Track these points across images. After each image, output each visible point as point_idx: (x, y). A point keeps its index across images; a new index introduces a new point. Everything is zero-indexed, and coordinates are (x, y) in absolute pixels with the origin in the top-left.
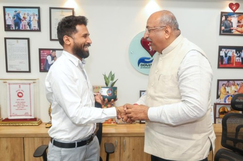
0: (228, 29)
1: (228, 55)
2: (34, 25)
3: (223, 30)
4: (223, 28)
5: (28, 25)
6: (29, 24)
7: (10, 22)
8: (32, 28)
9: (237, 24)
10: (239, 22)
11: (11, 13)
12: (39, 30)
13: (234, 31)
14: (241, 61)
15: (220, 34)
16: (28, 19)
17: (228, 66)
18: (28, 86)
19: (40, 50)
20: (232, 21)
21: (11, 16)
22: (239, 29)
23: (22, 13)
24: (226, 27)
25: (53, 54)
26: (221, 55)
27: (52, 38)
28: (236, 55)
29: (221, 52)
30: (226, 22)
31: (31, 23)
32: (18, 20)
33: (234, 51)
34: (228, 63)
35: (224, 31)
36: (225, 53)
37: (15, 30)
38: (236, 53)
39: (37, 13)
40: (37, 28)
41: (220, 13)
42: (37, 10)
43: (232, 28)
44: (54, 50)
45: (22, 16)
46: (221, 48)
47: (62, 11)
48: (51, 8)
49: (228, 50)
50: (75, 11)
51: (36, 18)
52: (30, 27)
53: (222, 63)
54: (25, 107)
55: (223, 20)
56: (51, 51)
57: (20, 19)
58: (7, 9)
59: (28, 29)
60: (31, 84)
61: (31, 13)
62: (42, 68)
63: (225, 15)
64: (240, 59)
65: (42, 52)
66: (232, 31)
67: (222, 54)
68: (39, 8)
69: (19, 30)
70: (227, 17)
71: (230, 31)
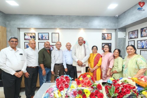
2: (47, 38)
6: (46, 38)
7: (40, 37)
8: (47, 39)
10: (107, 36)
11: (40, 35)
15: (102, 40)
16: (45, 36)
21: (40, 36)
22: (108, 38)
23: (44, 35)
24: (104, 37)
25: (53, 46)
26: (103, 46)
27: (53, 42)
32: (42, 37)
35: (103, 39)
37: (41, 40)
39: (48, 35)
40: (48, 39)
41: (102, 33)
44: (53, 45)
45: (43, 36)
46: (103, 44)
48: (52, 33)
51: (48, 36)
53: (103, 48)
57: (43, 37)
58: (39, 34)
68: (48, 33)
69: (43, 40)
70: (104, 34)
71: (105, 39)
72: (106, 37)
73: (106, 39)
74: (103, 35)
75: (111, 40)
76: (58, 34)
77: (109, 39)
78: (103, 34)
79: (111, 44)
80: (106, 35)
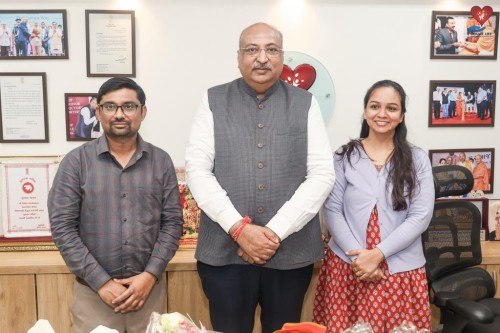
0: (447, 46)
1: (450, 99)
2: (56, 46)
3: (438, 49)
4: (437, 44)
5: (43, 46)
6: (45, 45)
7: (7, 41)
8: (52, 51)
9: (467, 36)
11: (9, 23)
12: (65, 56)
13: (460, 49)
14: (476, 111)
15: (432, 57)
16: (43, 34)
17: (450, 121)
18: (45, 169)
19: (68, 96)
20: (455, 29)
21: (10, 29)
22: (471, 45)
23: (32, 23)
25: (93, 104)
26: (435, 99)
27: (92, 72)
28: (465, 98)
29: (435, 93)
30: (443, 31)
31: (50, 42)
32: (23, 38)
33: (462, 90)
34: (450, 116)
36: (443, 95)
37: (18, 58)
38: (466, 94)
40: (60, 52)
41: (430, 14)
42: (60, 15)
43: (455, 44)
44: (96, 95)
45: (30, 29)
46: (434, 85)
47: (111, 17)
48: (88, 12)
49: (449, 89)
50: (136, 16)
51: (60, 32)
52: (47, 51)
53: (437, 117)
54: (38, 214)
55: (436, 27)
56: (90, 98)
57: (27, 36)
59: (44, 54)
60: (51, 166)
61: (48, 23)
62: (72, 133)
63: (440, 18)
64: (475, 106)
65: (70, 100)
66: (457, 50)
67: (438, 96)
68: (64, 12)
69: (25, 57)
70: (444, 21)
71: (453, 50)
72: (462, 36)
73: (462, 52)
74: (438, 24)
75: (494, 58)
76: (126, 22)
77: (483, 53)
78: (442, 18)
79: (490, 85)
80: (460, 25)
